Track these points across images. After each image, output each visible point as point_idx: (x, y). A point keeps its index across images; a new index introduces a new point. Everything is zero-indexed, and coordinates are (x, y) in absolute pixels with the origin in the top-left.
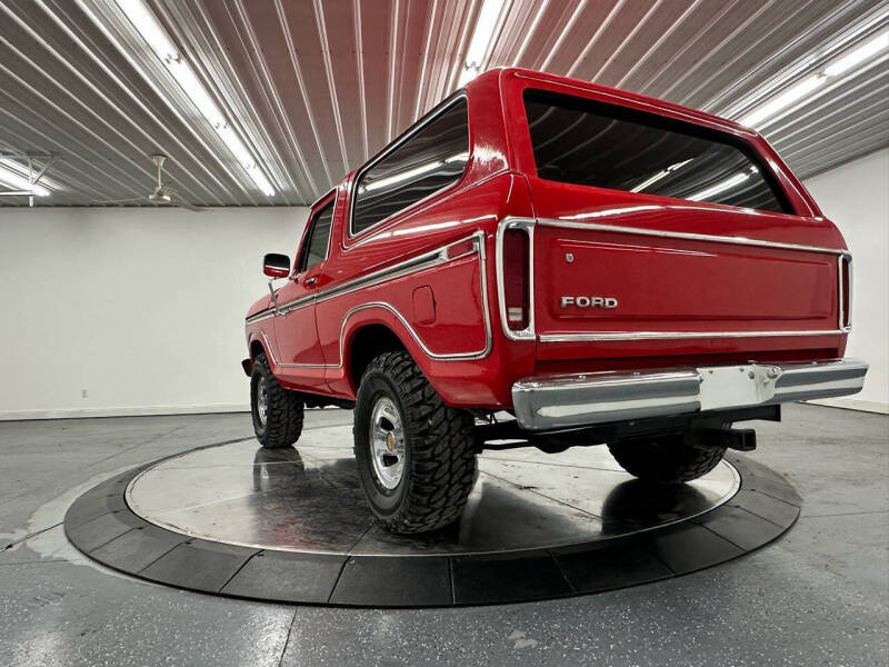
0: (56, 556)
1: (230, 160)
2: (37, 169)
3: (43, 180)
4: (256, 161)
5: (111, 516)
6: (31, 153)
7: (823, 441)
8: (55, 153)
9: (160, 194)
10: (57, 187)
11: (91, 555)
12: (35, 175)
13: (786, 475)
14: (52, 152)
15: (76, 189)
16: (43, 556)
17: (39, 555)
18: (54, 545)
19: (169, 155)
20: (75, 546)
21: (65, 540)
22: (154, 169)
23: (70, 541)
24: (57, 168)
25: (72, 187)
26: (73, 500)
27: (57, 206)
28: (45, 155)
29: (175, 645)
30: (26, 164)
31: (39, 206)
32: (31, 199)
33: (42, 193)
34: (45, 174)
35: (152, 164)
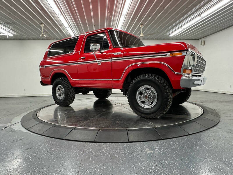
0: (19, 130)
1: (62, 25)
2: (9, 28)
3: (11, 31)
4: (69, 26)
5: (33, 120)
6: (7, 23)
7: (223, 102)
8: (14, 23)
9: (43, 35)
10: (15, 33)
11: (29, 129)
12: (8, 30)
13: (215, 110)
14: (13, 23)
15: (20, 34)
16: (15, 130)
17: (14, 130)
18: (18, 127)
19: (45, 24)
20: (24, 127)
21: (21, 126)
22: (41, 28)
23: (23, 126)
24: (14, 28)
25: (19, 33)
26: (23, 116)
27: (15, 39)
28: (11, 23)
29: (53, 152)
30: (6, 26)
31: (10, 39)
32: (8, 36)
33: (11, 35)
34: (11, 29)
35: (40, 26)
